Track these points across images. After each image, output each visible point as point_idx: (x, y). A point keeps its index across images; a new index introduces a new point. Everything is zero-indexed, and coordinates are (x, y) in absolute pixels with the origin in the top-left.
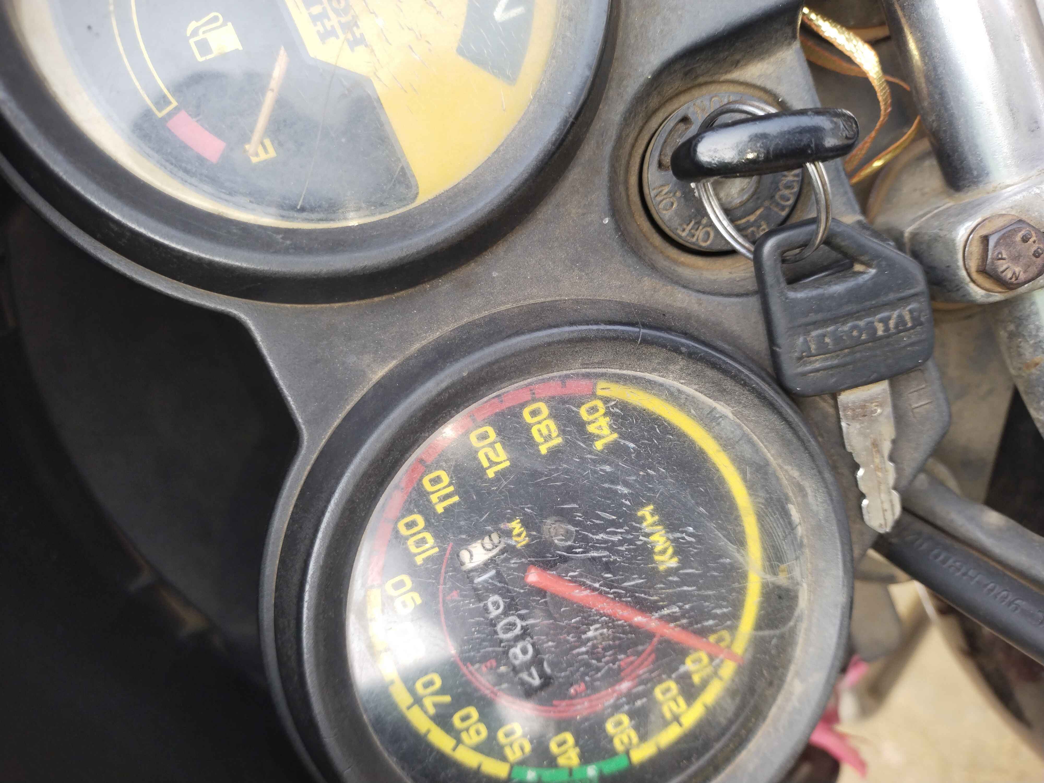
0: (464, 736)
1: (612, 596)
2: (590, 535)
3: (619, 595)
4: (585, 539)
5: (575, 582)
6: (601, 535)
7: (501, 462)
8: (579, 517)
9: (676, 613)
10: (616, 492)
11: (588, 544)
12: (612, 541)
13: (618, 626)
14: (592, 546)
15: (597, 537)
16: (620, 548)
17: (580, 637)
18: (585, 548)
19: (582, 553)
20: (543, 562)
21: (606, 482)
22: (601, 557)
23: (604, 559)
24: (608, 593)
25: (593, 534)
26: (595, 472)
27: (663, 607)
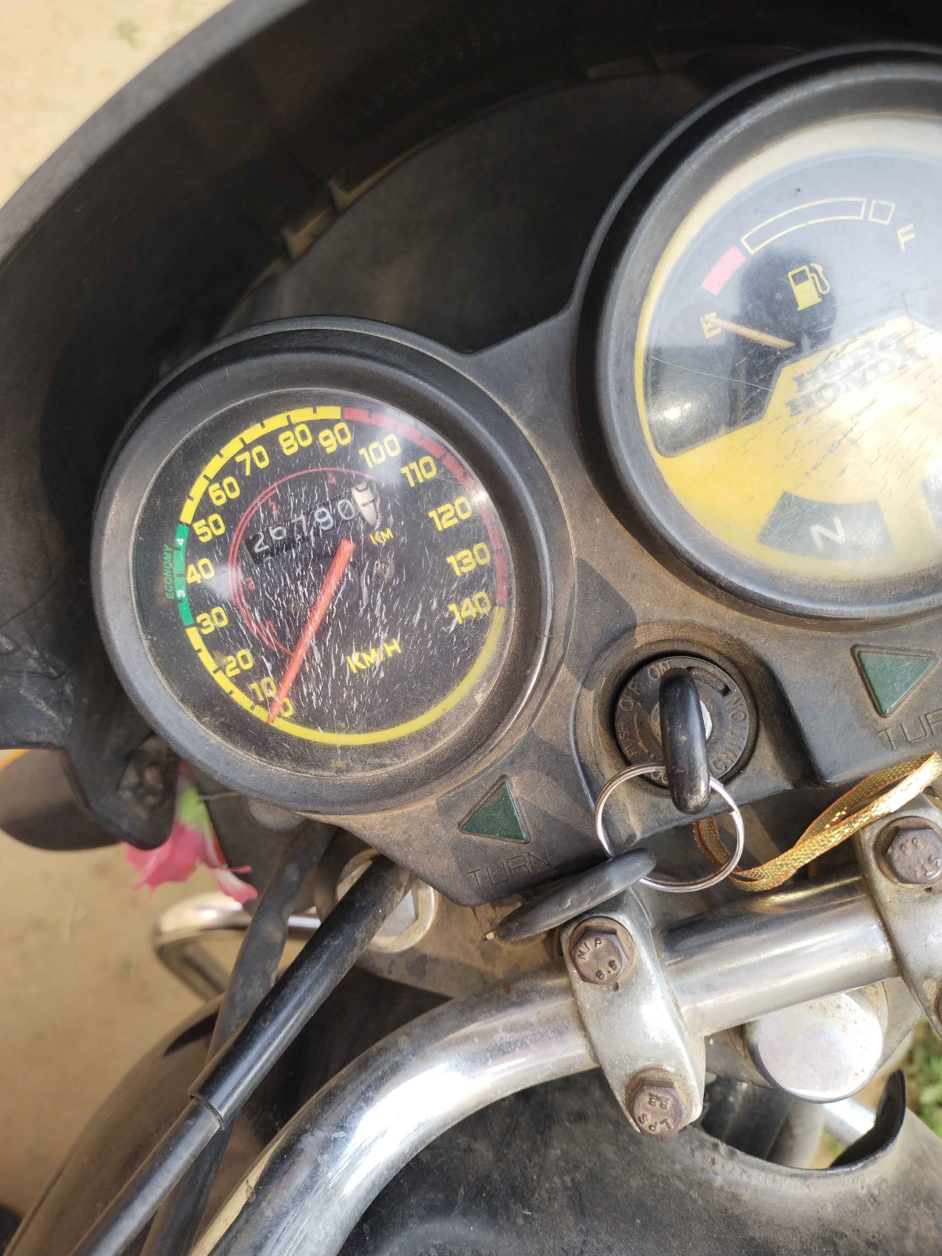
0: (217, 485)
1: (330, 607)
2: (381, 591)
3: (330, 614)
4: (377, 587)
5: (343, 577)
6: (380, 600)
7: (441, 524)
8: (395, 582)
9: (315, 660)
10: (414, 613)
11: (373, 588)
12: (375, 609)
13: (307, 612)
14: (371, 592)
15: (379, 596)
16: (369, 616)
17: (298, 579)
18: (370, 586)
19: (366, 583)
20: (360, 550)
21: (423, 605)
22: (362, 599)
23: (360, 602)
24: (333, 605)
25: (381, 594)
26: (431, 597)
27: (320, 650)
